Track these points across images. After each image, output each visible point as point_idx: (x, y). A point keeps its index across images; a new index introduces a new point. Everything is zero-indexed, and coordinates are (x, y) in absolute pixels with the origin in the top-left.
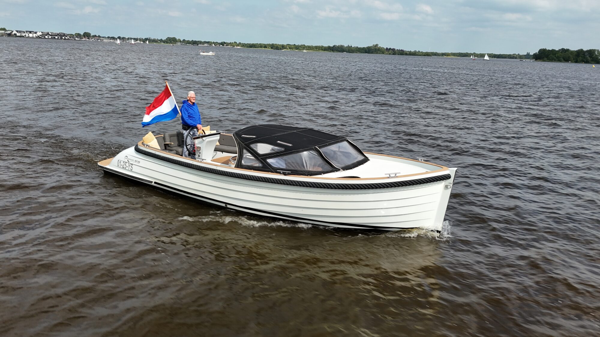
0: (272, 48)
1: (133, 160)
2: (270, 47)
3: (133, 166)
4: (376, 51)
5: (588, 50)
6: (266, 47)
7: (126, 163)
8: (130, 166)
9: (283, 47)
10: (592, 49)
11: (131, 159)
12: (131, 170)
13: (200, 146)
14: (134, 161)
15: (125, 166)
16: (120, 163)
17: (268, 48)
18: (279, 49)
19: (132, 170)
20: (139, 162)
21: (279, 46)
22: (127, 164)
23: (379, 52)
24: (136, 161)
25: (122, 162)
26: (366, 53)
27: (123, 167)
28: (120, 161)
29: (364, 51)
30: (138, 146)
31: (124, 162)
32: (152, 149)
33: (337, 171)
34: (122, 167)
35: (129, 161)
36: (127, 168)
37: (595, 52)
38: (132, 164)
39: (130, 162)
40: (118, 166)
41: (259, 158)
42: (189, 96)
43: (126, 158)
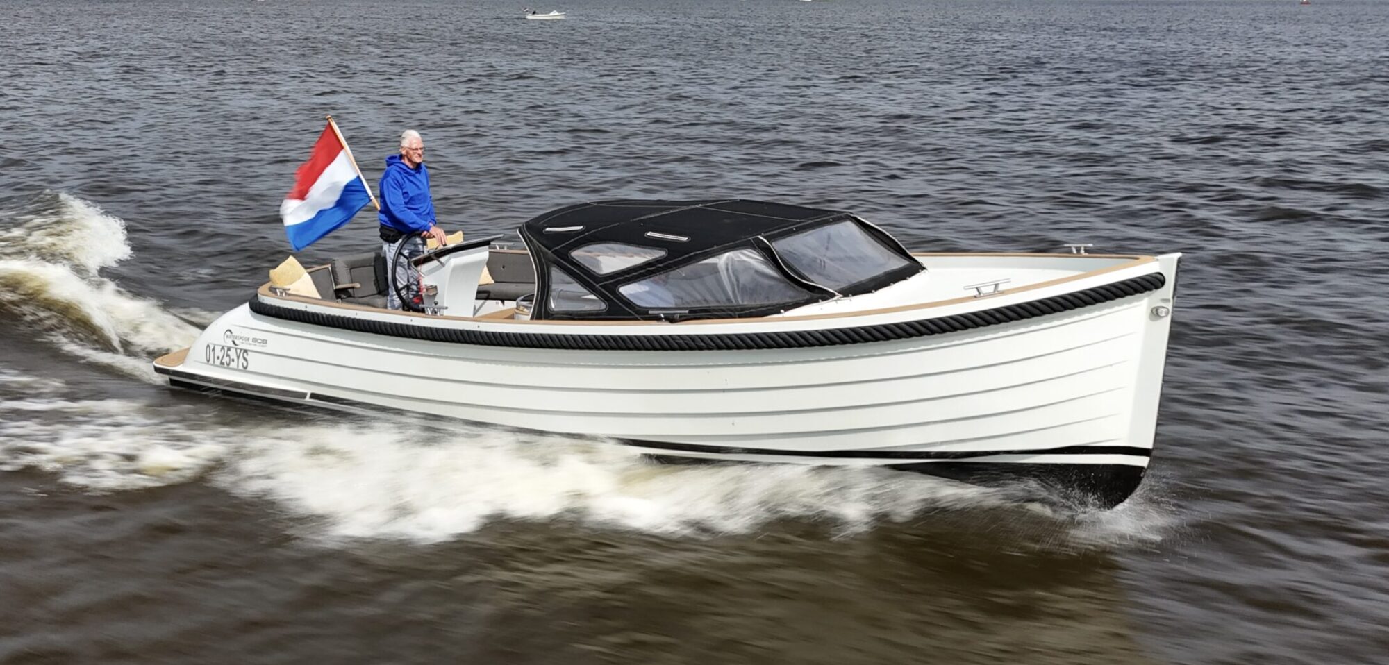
1: (248, 339)
3: (250, 356)
8: (241, 357)
11: (241, 338)
12: (245, 368)
13: (434, 284)
14: (251, 341)
15: (226, 360)
16: (212, 353)
19: (248, 369)
20: (265, 342)
22: (233, 353)
24: (255, 340)
25: (218, 349)
27: (222, 363)
28: (212, 347)
30: (259, 295)
32: (299, 298)
33: (824, 299)
34: (218, 362)
35: (237, 342)
36: (233, 365)
38: (246, 351)
39: (242, 346)
40: (208, 361)
41: (597, 286)
42: (405, 143)
43: (227, 337)
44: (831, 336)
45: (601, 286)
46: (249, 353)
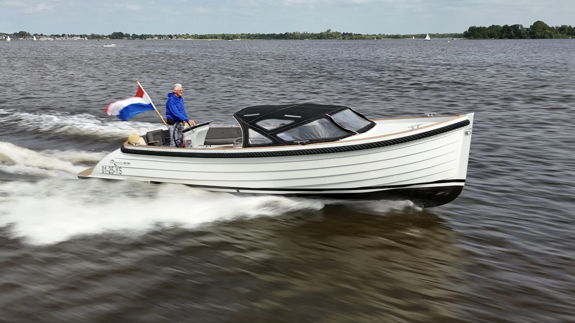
0: (222, 38)
1: (121, 163)
2: (221, 38)
3: (122, 169)
4: (328, 37)
5: (512, 26)
6: (217, 38)
7: (113, 167)
8: (118, 170)
9: (234, 37)
10: (515, 24)
11: (118, 163)
12: (120, 174)
13: (190, 139)
14: (123, 164)
15: (111, 171)
16: (105, 169)
17: (219, 39)
18: (230, 39)
19: (122, 174)
20: (129, 163)
21: (230, 36)
22: (114, 169)
23: (331, 37)
24: (124, 163)
25: (107, 168)
26: (318, 39)
27: (110, 173)
28: (105, 167)
29: (317, 38)
30: (125, 146)
31: (110, 167)
33: (354, 134)
34: (108, 173)
35: (116, 164)
36: (115, 173)
37: (518, 27)
38: (120, 167)
39: (118, 166)
40: (103, 172)
41: (268, 134)
42: (176, 89)
43: (112, 163)
44: (363, 146)
45: (270, 134)
46: (122, 168)
